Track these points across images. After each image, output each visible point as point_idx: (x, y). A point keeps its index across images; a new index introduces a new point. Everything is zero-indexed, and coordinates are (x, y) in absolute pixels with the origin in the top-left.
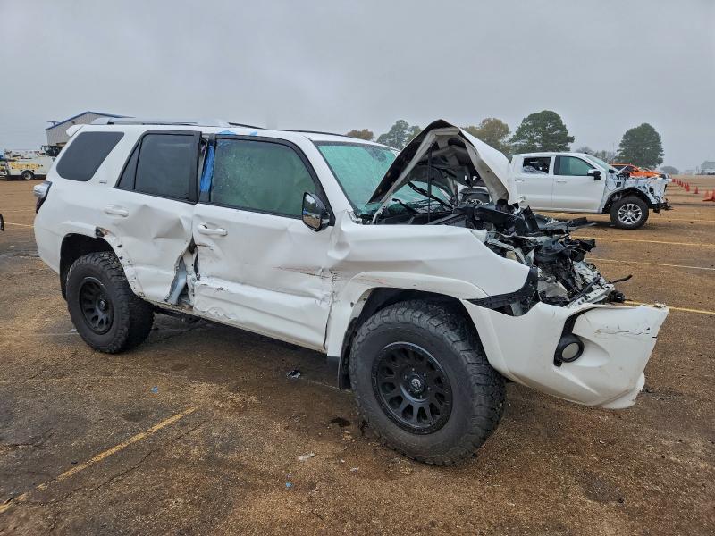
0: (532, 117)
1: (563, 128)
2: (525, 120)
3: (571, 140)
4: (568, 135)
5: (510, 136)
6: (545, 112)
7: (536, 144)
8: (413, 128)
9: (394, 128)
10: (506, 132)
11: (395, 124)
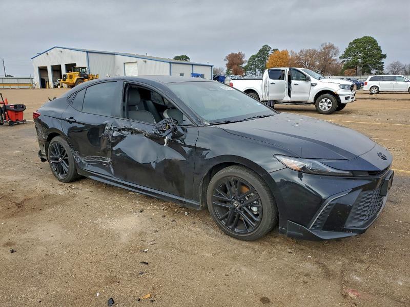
0: (356, 41)
1: (379, 49)
2: (350, 44)
3: (385, 56)
4: (382, 54)
5: (341, 55)
6: (365, 38)
7: (359, 60)
8: (274, 50)
9: (261, 51)
10: (337, 51)
11: (262, 48)
